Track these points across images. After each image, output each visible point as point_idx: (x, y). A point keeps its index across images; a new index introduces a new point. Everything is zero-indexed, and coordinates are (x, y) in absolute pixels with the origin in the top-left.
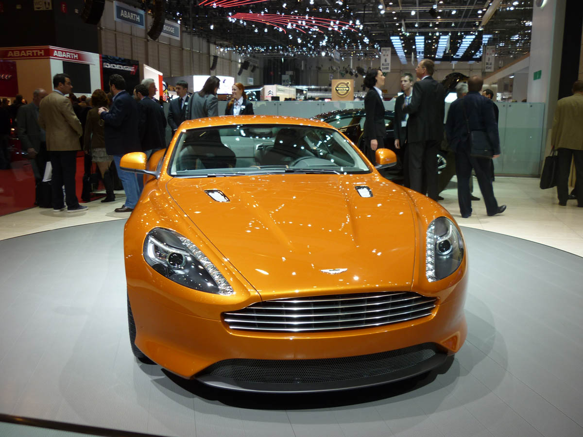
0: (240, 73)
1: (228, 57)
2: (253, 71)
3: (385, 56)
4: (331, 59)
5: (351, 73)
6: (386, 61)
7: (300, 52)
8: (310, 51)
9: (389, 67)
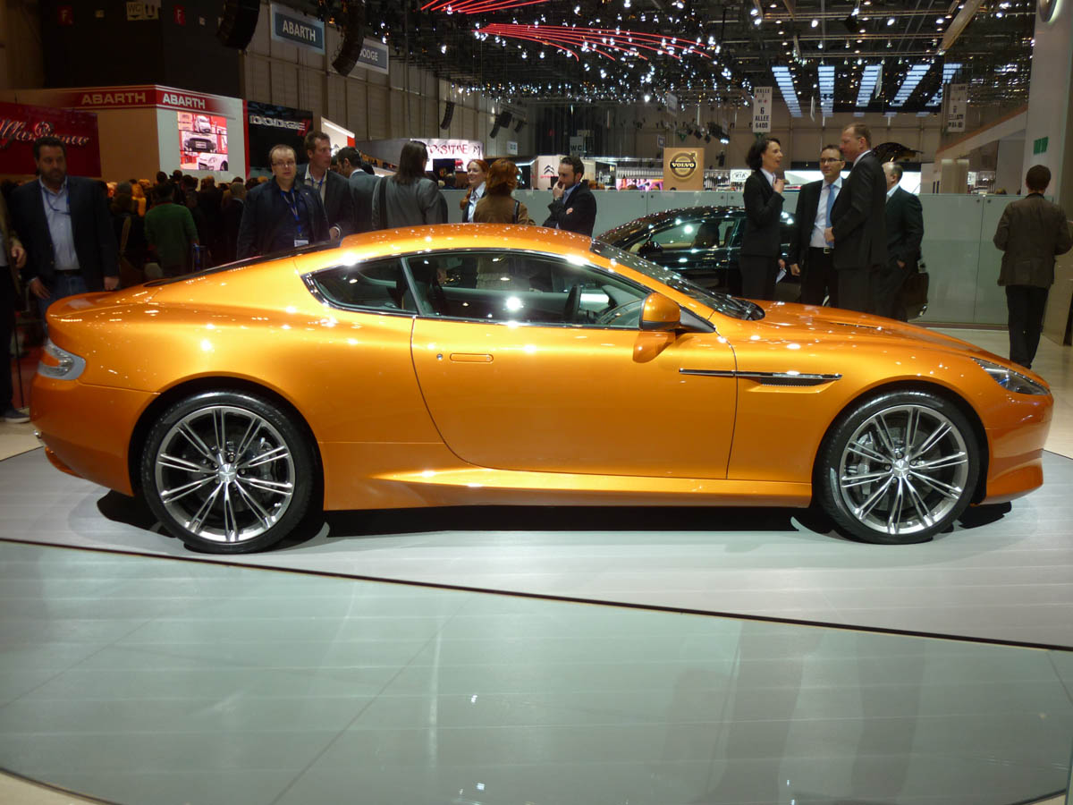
0: (493, 135)
1: (471, 103)
2: (517, 130)
3: (761, 103)
4: (661, 108)
5: (698, 135)
6: (762, 111)
7: (605, 94)
8: (622, 92)
9: (769, 123)
